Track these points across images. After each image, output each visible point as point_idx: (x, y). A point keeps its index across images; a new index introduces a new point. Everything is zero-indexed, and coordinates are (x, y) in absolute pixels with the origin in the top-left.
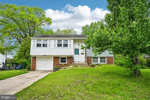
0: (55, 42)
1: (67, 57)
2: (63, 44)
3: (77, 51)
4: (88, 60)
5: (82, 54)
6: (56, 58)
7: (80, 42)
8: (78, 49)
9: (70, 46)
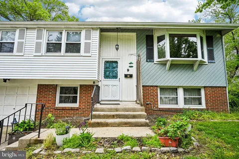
0: (39, 37)
1: (81, 86)
2: (64, 42)
3: (110, 69)
4: (147, 95)
5: (126, 76)
6: (45, 89)
7: (122, 40)
8: (116, 62)
9: (87, 50)
